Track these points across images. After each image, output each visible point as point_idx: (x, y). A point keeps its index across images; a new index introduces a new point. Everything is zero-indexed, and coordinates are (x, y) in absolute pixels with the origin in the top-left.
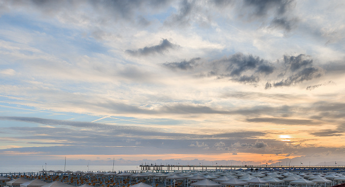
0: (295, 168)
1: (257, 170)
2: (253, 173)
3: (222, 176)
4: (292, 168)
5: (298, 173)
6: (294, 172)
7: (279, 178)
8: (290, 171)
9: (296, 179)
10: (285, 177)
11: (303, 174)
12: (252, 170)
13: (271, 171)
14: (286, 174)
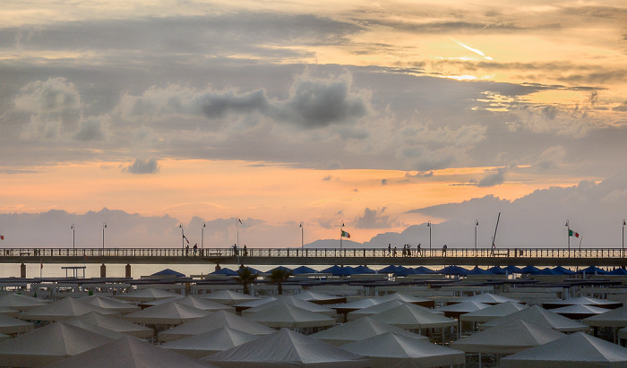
0: (531, 262)
1: (279, 278)
2: (255, 303)
3: (40, 323)
4: (511, 263)
5: (550, 295)
6: (528, 292)
7: (433, 335)
8: (499, 285)
9: (541, 338)
10: (469, 326)
11: (585, 304)
12: (246, 278)
13: (373, 285)
14: (475, 306)
